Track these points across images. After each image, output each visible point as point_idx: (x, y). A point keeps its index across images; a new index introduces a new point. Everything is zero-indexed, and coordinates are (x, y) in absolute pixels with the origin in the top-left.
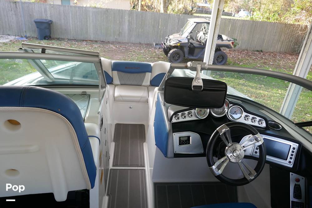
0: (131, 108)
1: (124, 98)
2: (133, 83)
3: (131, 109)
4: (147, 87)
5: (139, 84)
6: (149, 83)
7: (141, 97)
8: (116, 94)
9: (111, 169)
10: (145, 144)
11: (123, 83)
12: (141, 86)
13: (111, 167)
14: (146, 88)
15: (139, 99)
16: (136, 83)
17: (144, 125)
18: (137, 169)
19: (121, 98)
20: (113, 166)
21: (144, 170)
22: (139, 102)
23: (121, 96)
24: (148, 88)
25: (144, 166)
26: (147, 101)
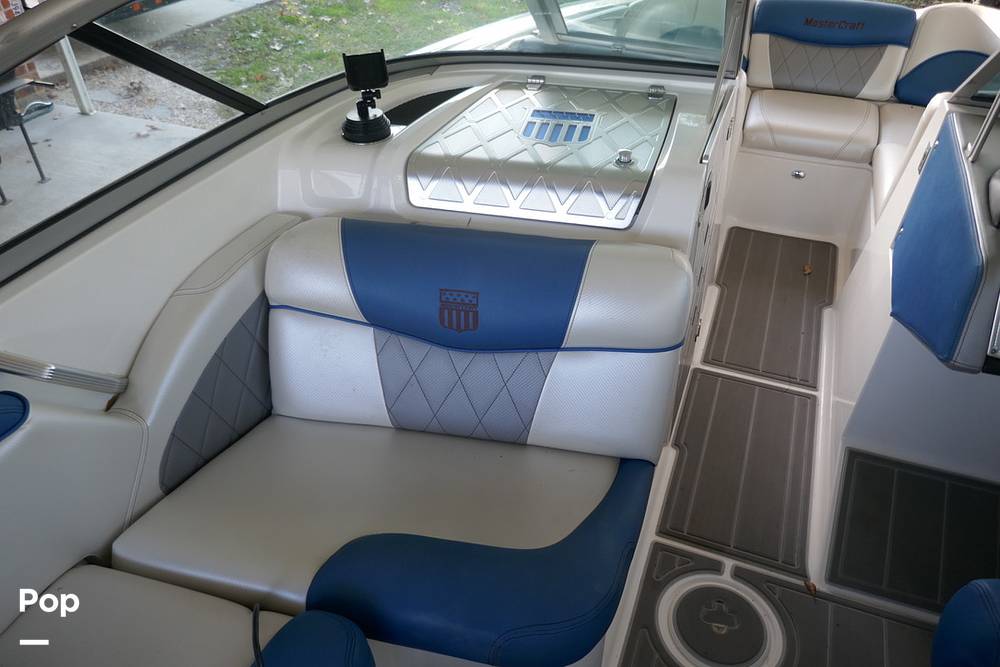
0: (798, 176)
1: (781, 138)
2: (822, 86)
3: (798, 180)
4: (879, 103)
5: (848, 89)
6: (888, 90)
7: (850, 140)
8: (753, 121)
9: (696, 370)
10: (827, 313)
11: (787, 82)
12: (853, 97)
13: (697, 362)
14: (873, 108)
15: (837, 145)
16: (835, 88)
17: (835, 247)
18: (787, 391)
19: (768, 138)
20: (705, 361)
21: (814, 399)
22: (834, 156)
23: (771, 129)
24: (879, 108)
25: (815, 387)
26: (870, 159)
